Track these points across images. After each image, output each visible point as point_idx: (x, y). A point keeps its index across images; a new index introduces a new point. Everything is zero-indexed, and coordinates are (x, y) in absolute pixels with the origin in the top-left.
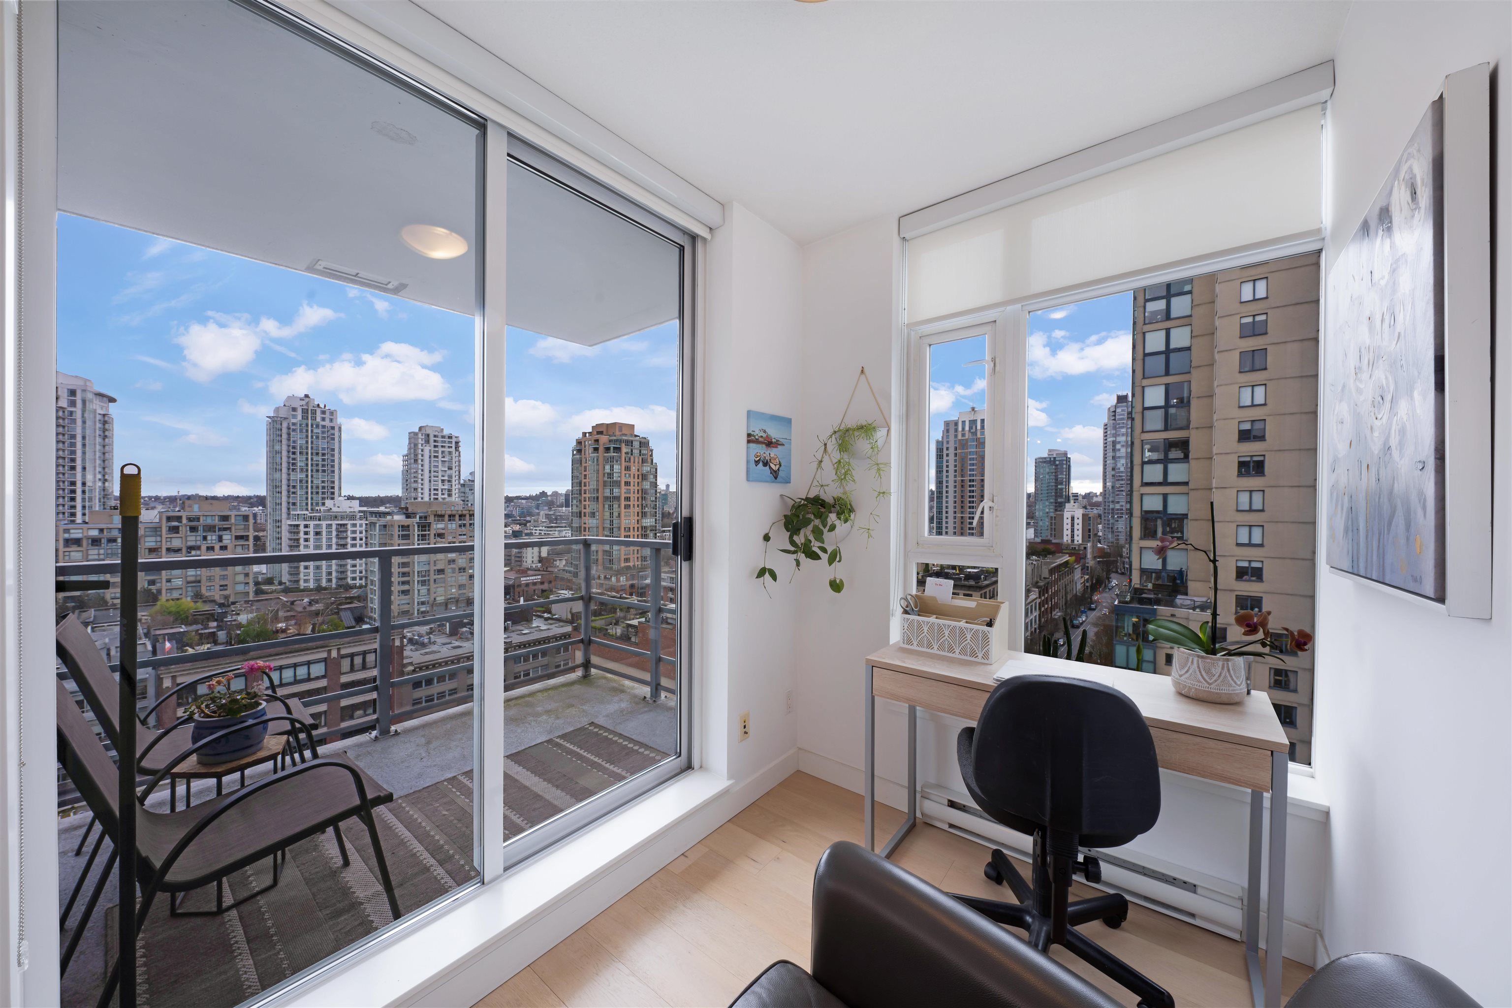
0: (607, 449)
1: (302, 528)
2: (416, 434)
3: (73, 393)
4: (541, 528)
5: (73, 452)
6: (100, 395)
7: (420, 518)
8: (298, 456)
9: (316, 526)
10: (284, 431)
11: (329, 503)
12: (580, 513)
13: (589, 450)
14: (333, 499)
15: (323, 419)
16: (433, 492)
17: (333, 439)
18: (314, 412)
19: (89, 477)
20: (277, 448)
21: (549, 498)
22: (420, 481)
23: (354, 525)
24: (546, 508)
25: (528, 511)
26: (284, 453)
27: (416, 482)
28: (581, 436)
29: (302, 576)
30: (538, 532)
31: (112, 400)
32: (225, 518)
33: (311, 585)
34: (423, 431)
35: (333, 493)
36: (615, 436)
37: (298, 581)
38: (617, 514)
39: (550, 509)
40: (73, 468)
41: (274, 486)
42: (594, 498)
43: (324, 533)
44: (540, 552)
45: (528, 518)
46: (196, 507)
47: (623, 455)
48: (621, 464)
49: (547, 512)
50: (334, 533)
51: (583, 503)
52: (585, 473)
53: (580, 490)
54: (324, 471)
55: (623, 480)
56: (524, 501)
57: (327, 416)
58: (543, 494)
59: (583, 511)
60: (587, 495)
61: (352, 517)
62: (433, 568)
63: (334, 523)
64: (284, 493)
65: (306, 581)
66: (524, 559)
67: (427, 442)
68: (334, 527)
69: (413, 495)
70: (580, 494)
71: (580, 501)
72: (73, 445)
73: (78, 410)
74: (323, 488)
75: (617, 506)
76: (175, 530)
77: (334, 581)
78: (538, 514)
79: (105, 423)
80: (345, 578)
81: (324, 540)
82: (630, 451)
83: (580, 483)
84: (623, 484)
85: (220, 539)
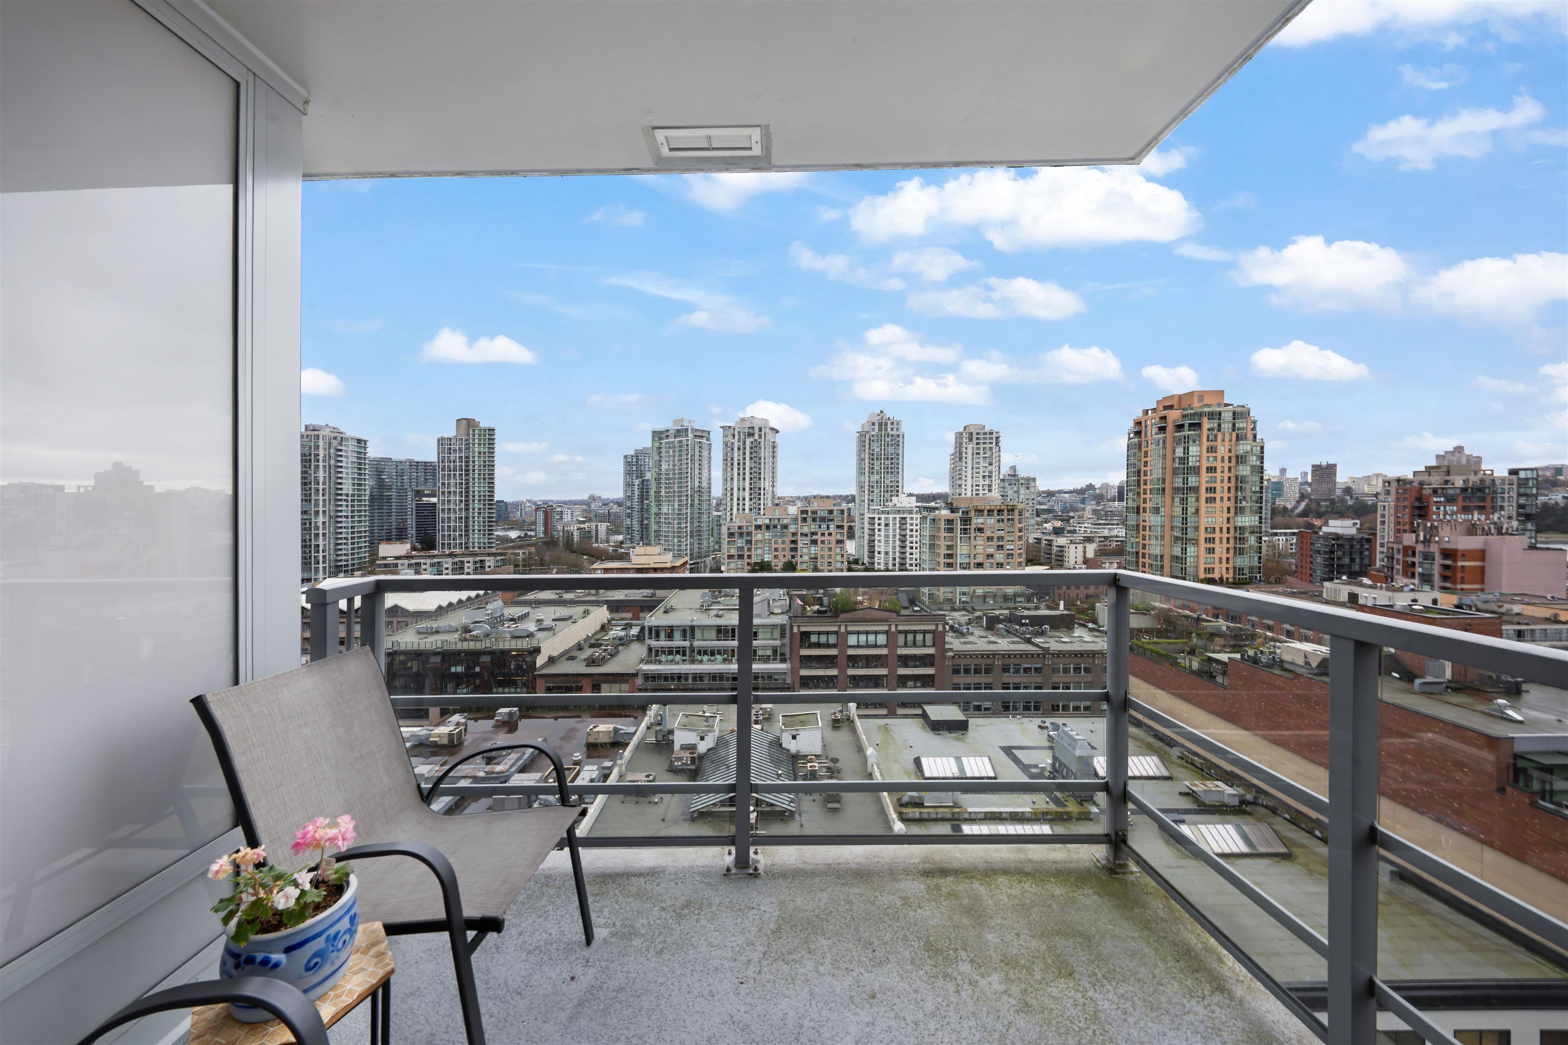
0: (1180, 427)
1: (876, 520)
2: (961, 434)
3: (760, 429)
4: (1086, 525)
5: (760, 469)
6: (772, 429)
7: (963, 512)
8: (875, 461)
9: (887, 518)
10: (867, 442)
11: (894, 499)
12: (1138, 508)
13: (1152, 432)
14: (898, 496)
15: (892, 429)
16: (975, 488)
17: (899, 445)
18: (886, 424)
19: (767, 484)
20: (863, 456)
21: (1098, 491)
22: (964, 478)
23: (912, 519)
24: (1094, 502)
25: (1071, 506)
26: (867, 460)
27: (960, 479)
28: (1141, 414)
29: (876, 559)
30: (1083, 529)
31: (777, 432)
32: (831, 512)
33: (882, 567)
34: (967, 431)
35: (898, 491)
36: (1192, 409)
37: (873, 563)
38: (1193, 510)
39: (1098, 503)
40: (760, 479)
41: (861, 488)
42: (1158, 490)
43: (891, 525)
44: (1085, 552)
45: (1072, 514)
46: (816, 504)
47: (1205, 433)
48: (1200, 445)
49: (1094, 507)
50: (898, 525)
51: (1143, 496)
52: (1146, 459)
53: (1139, 481)
54: (892, 473)
55: (1205, 465)
56: (1067, 495)
57: (895, 426)
58: (1091, 487)
59: (1142, 505)
60: (1148, 487)
61: (911, 512)
62: (973, 561)
63: (898, 516)
64: (867, 492)
65: (879, 564)
66: (1066, 559)
67: (971, 440)
68: (898, 520)
69: (958, 491)
70: (1139, 485)
71: (1139, 494)
72: (760, 463)
73: (762, 440)
74: (892, 487)
75: (1193, 499)
76: (804, 520)
77: (897, 565)
78: (1084, 509)
79: (774, 447)
80: (905, 564)
81: (891, 531)
82: (1216, 426)
83: (1139, 472)
84: (1204, 470)
85: (828, 528)
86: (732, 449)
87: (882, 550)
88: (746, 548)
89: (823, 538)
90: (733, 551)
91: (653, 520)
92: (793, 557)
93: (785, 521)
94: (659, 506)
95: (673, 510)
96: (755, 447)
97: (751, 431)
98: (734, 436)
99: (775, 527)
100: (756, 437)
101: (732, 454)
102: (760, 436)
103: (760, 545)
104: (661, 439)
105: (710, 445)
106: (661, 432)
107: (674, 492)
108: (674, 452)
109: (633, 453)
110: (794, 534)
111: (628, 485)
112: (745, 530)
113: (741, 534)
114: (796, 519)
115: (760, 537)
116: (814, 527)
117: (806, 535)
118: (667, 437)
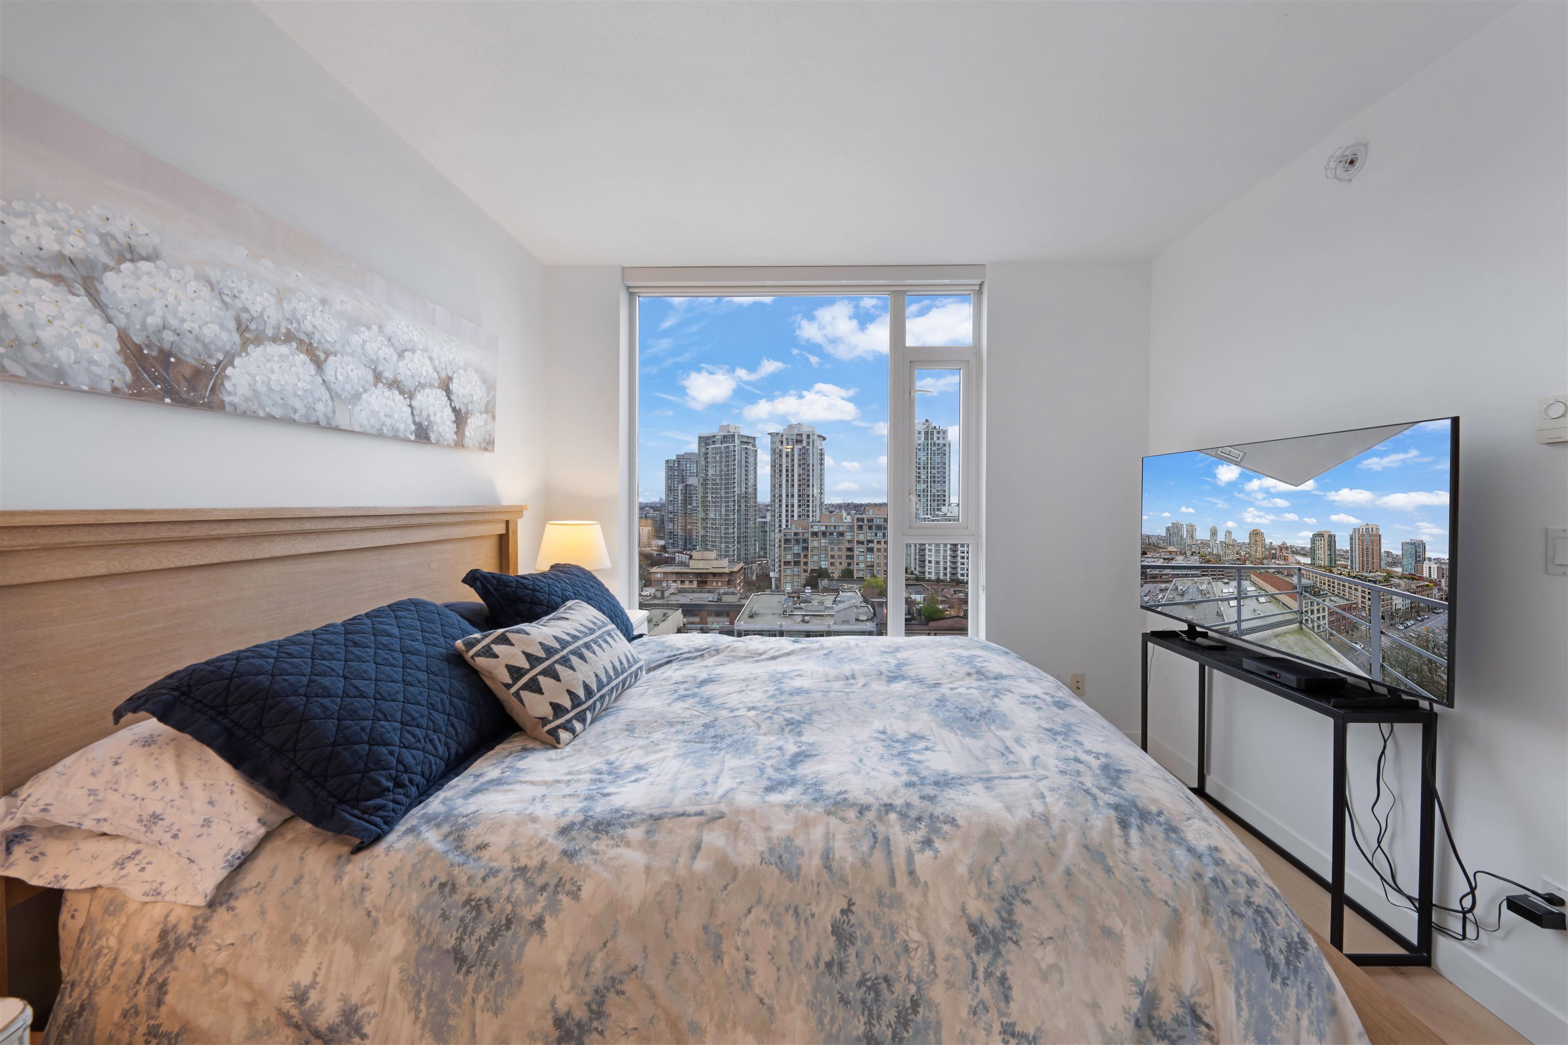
3: (808, 436)
5: (808, 475)
6: (820, 436)
8: (922, 471)
11: (943, 509)
14: (944, 505)
15: (938, 438)
17: (945, 454)
18: (932, 434)
19: (815, 491)
29: (927, 568)
31: (824, 439)
33: (933, 577)
35: (944, 500)
37: (924, 573)
40: (808, 486)
46: (870, 512)
54: (938, 482)
57: (941, 435)
65: (930, 573)
72: (809, 470)
73: (810, 447)
74: (938, 496)
76: (860, 528)
77: (948, 575)
79: (822, 454)
80: (956, 574)
86: (781, 456)
87: (933, 559)
88: (802, 555)
89: (879, 546)
90: (789, 558)
91: (699, 525)
92: (849, 564)
93: (841, 529)
94: (706, 511)
95: (720, 515)
96: (804, 454)
97: (799, 438)
98: (782, 442)
99: (831, 534)
100: (804, 444)
101: (781, 460)
102: (808, 443)
103: (815, 552)
104: (707, 444)
105: (756, 451)
106: (708, 438)
107: (721, 497)
108: (721, 457)
109: (674, 458)
110: (849, 541)
111: (670, 489)
112: (801, 536)
113: (797, 541)
114: (851, 527)
115: (816, 544)
116: (870, 535)
117: (862, 543)
118: (714, 442)
